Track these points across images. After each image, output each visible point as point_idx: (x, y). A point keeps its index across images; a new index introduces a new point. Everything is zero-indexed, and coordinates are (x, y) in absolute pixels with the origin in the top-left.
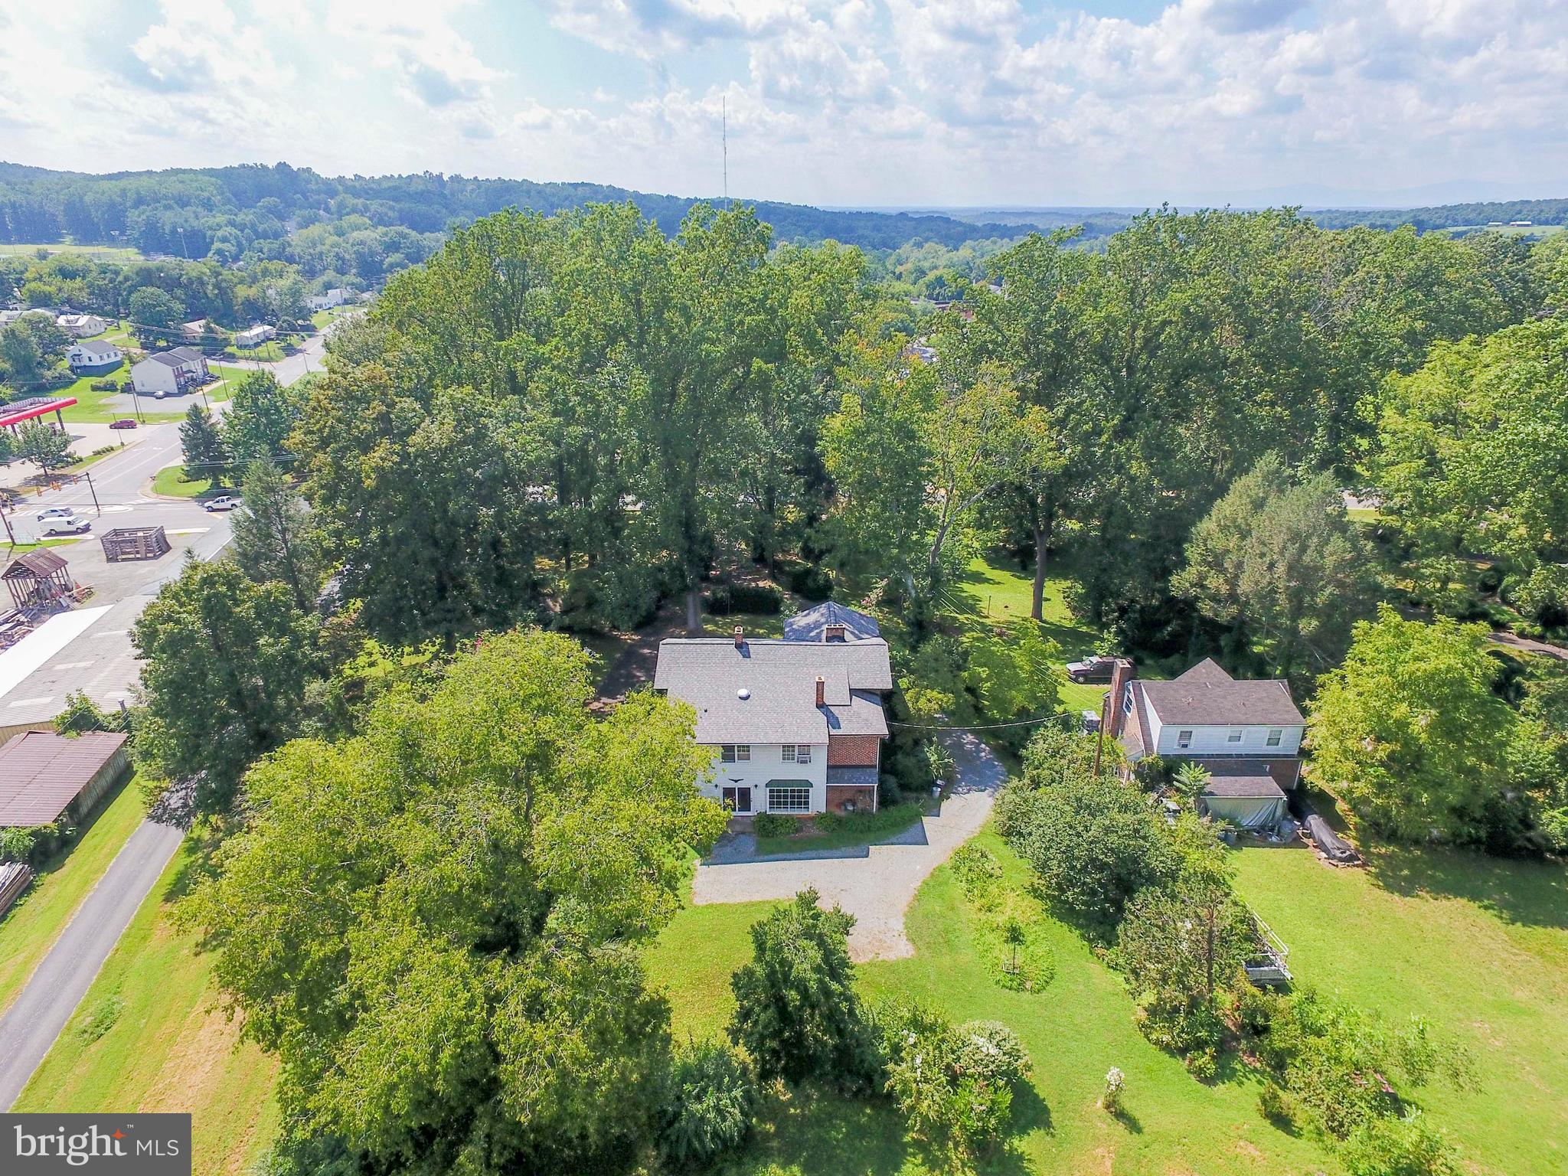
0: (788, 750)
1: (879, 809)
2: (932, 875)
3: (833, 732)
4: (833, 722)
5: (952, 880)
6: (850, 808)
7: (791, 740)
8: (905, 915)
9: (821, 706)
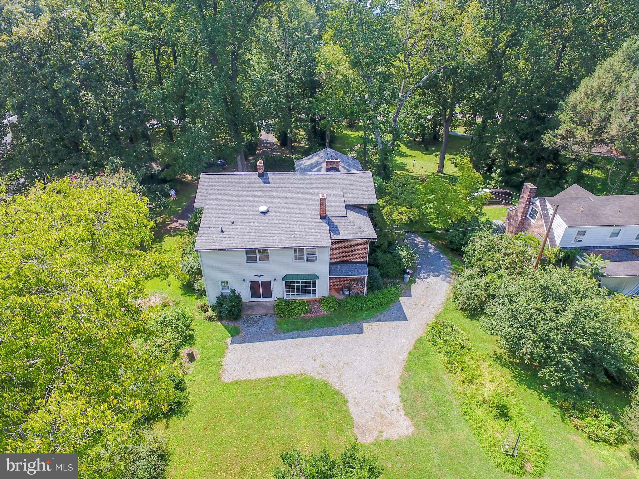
0: (299, 252)
1: (367, 294)
2: (415, 346)
3: (334, 237)
4: (334, 229)
5: (432, 352)
6: (347, 293)
7: (301, 244)
8: (400, 388)
9: (324, 217)
